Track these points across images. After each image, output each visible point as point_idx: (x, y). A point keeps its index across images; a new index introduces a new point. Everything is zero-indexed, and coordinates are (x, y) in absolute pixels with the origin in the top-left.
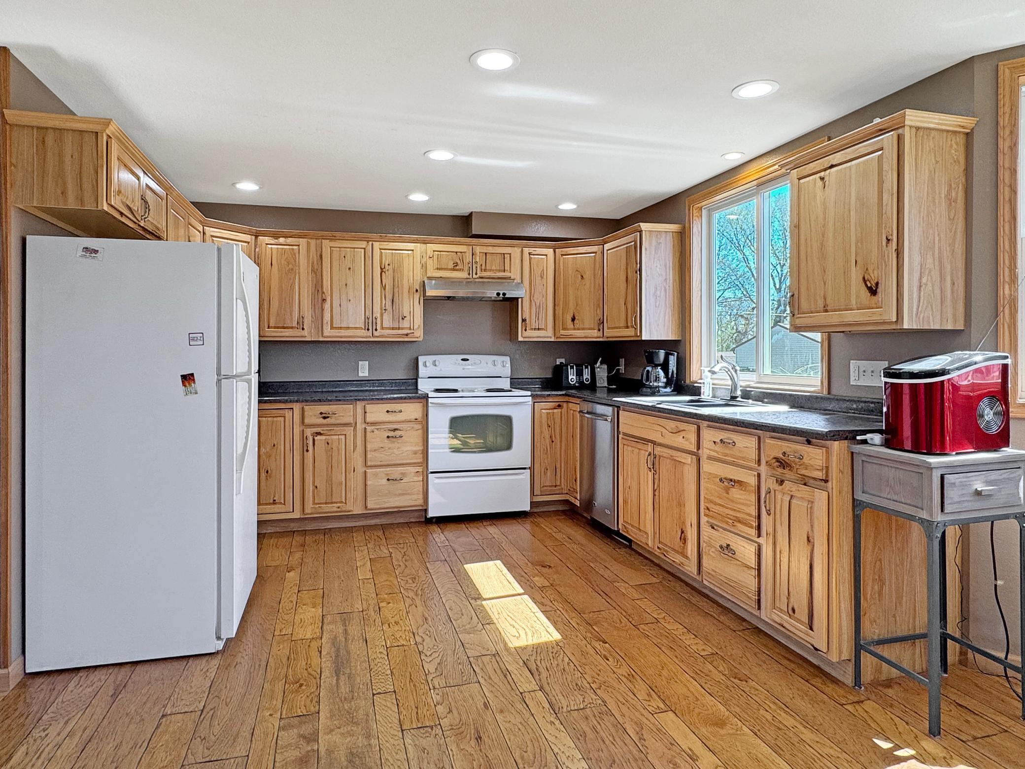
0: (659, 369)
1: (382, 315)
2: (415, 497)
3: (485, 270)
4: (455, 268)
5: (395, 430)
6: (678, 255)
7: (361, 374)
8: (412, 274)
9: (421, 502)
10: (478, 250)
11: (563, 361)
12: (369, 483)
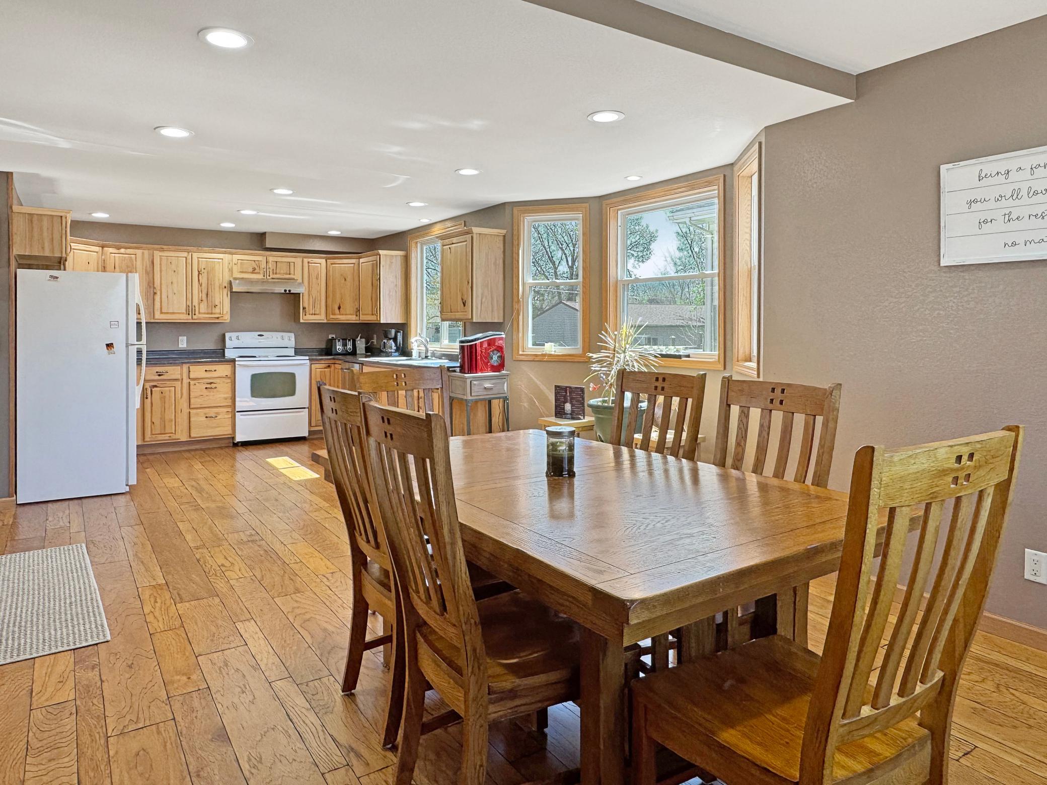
0: (391, 341)
1: (199, 304)
2: (226, 429)
3: (276, 273)
4: (254, 271)
5: (211, 383)
6: (404, 269)
7: (180, 346)
8: (222, 275)
9: (230, 432)
10: (271, 259)
11: (334, 336)
12: (192, 419)
